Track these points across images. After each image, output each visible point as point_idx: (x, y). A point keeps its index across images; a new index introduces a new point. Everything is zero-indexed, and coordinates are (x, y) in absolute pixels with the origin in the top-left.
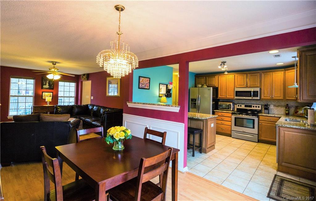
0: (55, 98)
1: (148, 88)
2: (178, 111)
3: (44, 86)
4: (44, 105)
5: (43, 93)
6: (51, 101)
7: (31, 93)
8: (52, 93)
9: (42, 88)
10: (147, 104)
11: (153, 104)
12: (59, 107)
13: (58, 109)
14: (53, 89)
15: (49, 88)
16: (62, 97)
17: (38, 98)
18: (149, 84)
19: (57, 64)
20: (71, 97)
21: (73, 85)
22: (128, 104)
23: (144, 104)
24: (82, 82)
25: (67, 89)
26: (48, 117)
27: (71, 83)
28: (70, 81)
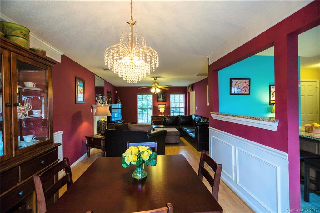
0: (168, 109)
1: (248, 93)
2: (275, 129)
3: (159, 100)
4: (159, 116)
5: (159, 105)
6: (164, 112)
7: (151, 106)
8: (165, 105)
9: (158, 101)
10: (230, 115)
11: (237, 116)
12: (166, 118)
13: (166, 119)
14: (166, 101)
15: (163, 101)
16: (173, 108)
17: (155, 109)
18: (248, 87)
19: (158, 79)
20: (181, 108)
21: (182, 96)
22: (212, 115)
23: (227, 115)
24: (189, 93)
25: (177, 101)
26: (133, 126)
27: (180, 95)
28: (179, 93)
